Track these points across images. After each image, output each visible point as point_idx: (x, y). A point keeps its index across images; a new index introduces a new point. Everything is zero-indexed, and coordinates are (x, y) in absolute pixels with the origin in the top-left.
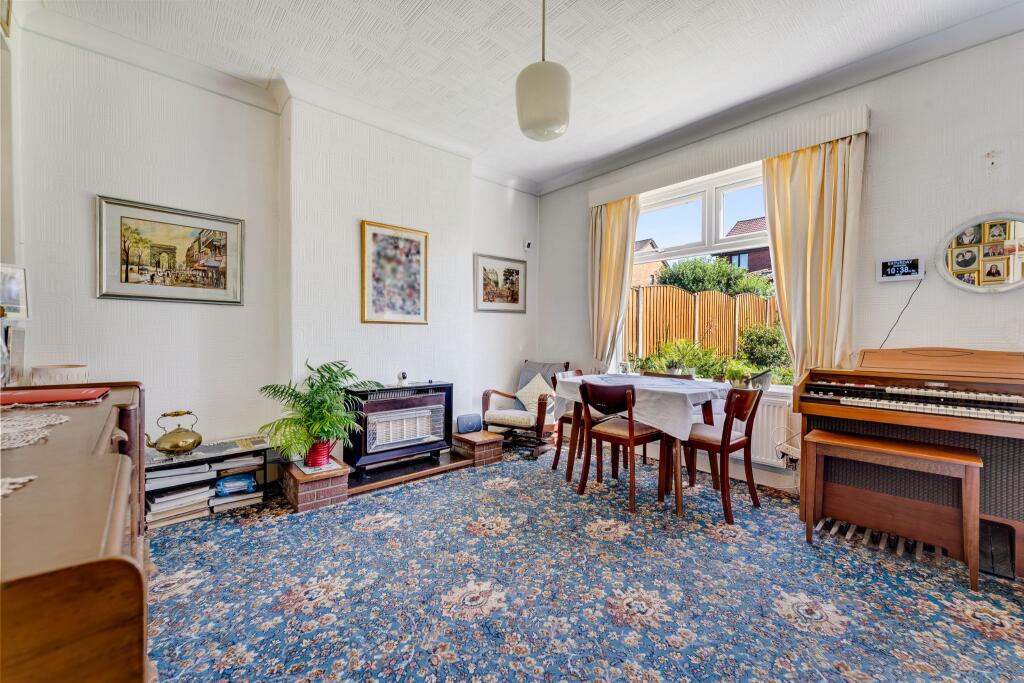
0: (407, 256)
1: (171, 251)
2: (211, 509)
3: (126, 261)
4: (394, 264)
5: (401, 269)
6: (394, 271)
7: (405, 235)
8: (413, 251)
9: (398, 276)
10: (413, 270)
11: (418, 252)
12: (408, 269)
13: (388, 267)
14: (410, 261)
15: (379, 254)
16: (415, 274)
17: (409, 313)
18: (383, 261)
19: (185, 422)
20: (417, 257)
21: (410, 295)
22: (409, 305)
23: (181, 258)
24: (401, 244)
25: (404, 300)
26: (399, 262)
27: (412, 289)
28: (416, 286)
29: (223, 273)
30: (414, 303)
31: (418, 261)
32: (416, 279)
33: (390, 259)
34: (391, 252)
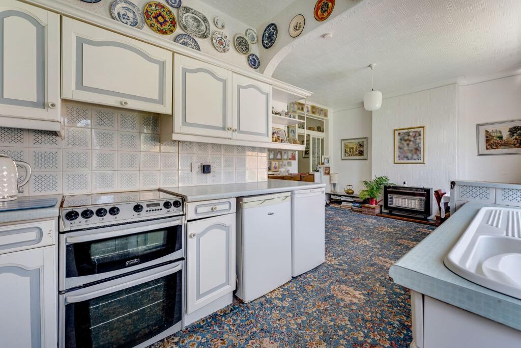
0: (414, 137)
1: (353, 148)
2: (352, 208)
3: (345, 152)
4: (408, 142)
5: (411, 143)
6: (408, 144)
7: (413, 130)
8: (417, 135)
9: (410, 146)
10: (417, 143)
11: (420, 135)
12: (415, 142)
13: (405, 143)
14: (416, 140)
15: (401, 139)
16: (418, 144)
17: (415, 159)
18: (403, 142)
19: (351, 187)
20: (420, 137)
21: (416, 153)
22: (415, 157)
23: (354, 150)
24: (411, 134)
25: (413, 155)
26: (410, 141)
27: (417, 150)
28: (419, 149)
29: (362, 152)
30: (418, 155)
31: (420, 139)
32: (419, 146)
33: (406, 141)
34: (406, 138)
